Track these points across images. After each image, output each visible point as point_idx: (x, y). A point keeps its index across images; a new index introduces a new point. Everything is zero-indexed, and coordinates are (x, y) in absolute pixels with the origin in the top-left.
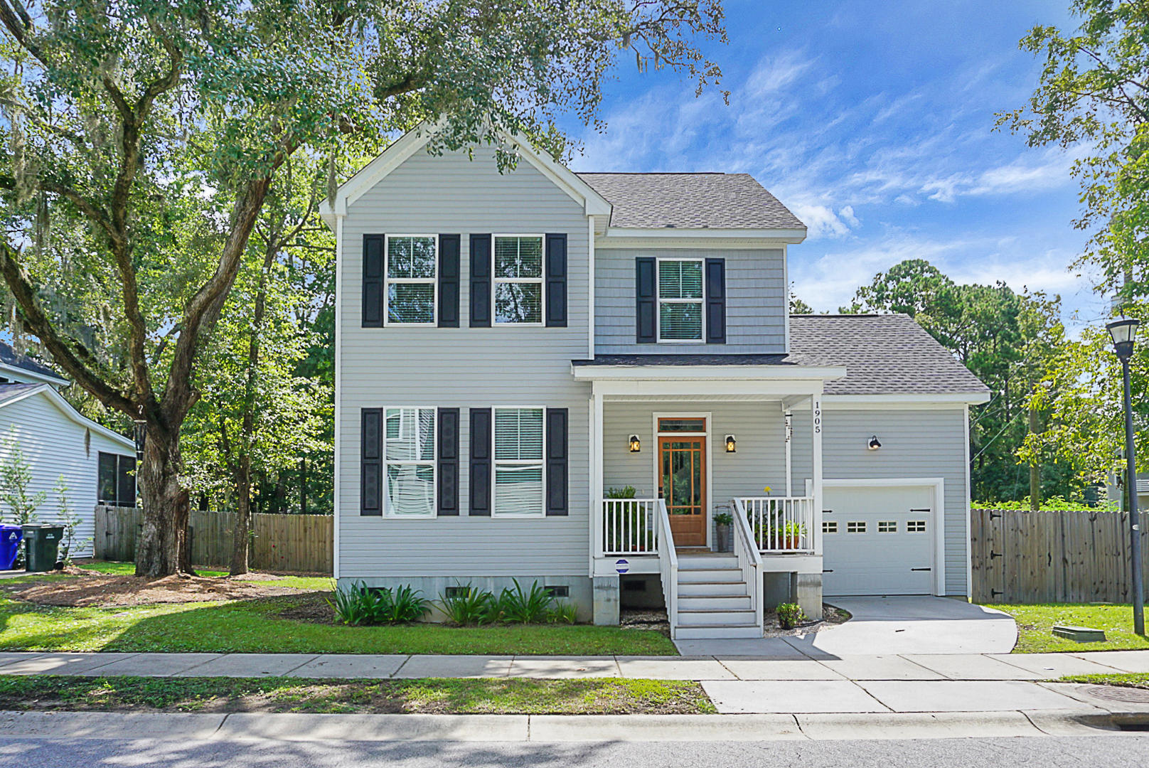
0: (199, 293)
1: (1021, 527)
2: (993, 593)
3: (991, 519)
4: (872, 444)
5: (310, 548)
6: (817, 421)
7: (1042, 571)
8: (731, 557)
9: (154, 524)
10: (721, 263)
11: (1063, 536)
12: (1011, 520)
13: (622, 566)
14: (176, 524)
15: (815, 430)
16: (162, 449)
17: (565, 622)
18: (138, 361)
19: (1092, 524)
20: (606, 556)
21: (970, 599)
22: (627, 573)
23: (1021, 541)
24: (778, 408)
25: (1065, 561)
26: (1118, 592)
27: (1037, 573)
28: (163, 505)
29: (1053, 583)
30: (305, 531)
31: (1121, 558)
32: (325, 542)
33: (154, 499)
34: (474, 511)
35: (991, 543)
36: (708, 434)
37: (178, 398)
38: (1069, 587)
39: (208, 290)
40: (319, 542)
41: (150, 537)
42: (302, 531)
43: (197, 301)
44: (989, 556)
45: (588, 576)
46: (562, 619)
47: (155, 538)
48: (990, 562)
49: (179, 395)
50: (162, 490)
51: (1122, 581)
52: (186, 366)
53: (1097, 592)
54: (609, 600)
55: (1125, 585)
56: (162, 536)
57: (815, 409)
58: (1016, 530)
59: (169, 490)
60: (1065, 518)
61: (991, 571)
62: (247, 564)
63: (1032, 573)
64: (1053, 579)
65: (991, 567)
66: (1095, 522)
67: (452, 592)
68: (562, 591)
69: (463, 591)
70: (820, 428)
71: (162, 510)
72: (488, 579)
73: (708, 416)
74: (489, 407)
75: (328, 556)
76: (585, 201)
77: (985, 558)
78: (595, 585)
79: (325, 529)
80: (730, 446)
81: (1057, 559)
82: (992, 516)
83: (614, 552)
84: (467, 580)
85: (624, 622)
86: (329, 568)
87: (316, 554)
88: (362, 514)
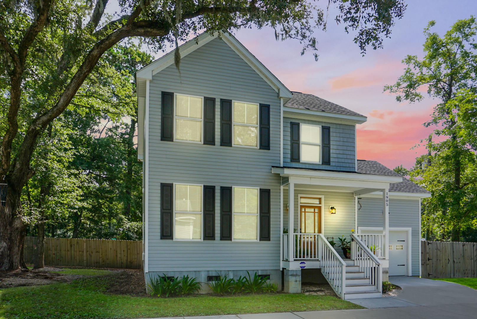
0: (42, 116)
1: (439, 248)
2: (429, 275)
3: (428, 245)
5: (74, 255)
6: (387, 201)
7: (446, 266)
8: (349, 260)
9: (5, 242)
10: (328, 128)
11: (453, 252)
12: (435, 245)
13: (303, 265)
14: (19, 242)
15: (386, 205)
16: (12, 201)
17: (272, 292)
18: (8, 149)
19: (463, 247)
20: (295, 260)
21: (420, 277)
22: (305, 268)
23: (439, 254)
24: (352, 195)
25: (454, 261)
26: (472, 273)
27: (444, 266)
28: (11, 231)
29: (450, 270)
30: (71, 246)
31: (473, 260)
32: (83, 252)
33: (6, 228)
34: (223, 238)
35: (428, 254)
36: (322, 205)
37: (22, 173)
38: (455, 272)
39: (50, 114)
40: (80, 251)
41: (2, 249)
42: (69, 246)
43: (41, 120)
44: (427, 259)
45: (279, 270)
47: (6, 250)
48: (428, 262)
49: (23, 171)
50: (11, 223)
51: (473, 269)
52: (28, 156)
53: (465, 274)
54: (296, 281)
55: (474, 271)
56: (10, 248)
57: (386, 196)
58: (437, 249)
59: (16, 223)
60: (454, 245)
61: (428, 266)
62: (43, 263)
63: (442, 267)
64: (449, 268)
65: (428, 264)
66: (464, 246)
67: (210, 278)
68: (267, 277)
69: (217, 278)
70: (388, 204)
71: (11, 234)
72: (230, 272)
73: (322, 197)
74: (230, 186)
75: (85, 258)
76: (279, 90)
77: (426, 260)
78: (290, 273)
79: (83, 246)
80: (333, 211)
81: (451, 261)
82: (429, 243)
83: (298, 258)
84: (219, 273)
85: (303, 291)
86: (85, 264)
87: (78, 257)
88: (161, 239)
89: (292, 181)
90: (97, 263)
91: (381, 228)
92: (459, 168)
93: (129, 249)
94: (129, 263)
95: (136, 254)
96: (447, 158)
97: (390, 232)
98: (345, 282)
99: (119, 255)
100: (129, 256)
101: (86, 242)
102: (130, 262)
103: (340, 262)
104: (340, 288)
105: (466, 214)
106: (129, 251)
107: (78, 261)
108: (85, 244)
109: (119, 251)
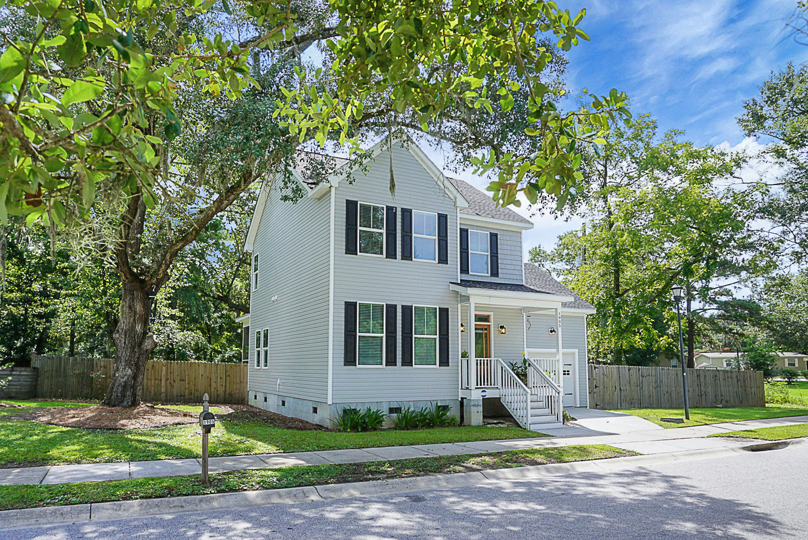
1: (605, 373)
2: (597, 405)
4: (551, 332)
6: (560, 322)
7: (613, 394)
9: (130, 368)
10: (496, 235)
11: (620, 377)
12: (602, 370)
13: (484, 394)
15: (558, 326)
17: (453, 425)
19: (629, 372)
20: (476, 388)
21: (588, 408)
22: (486, 397)
23: (605, 380)
25: (620, 389)
26: (638, 403)
27: (611, 395)
28: (140, 354)
29: (616, 399)
31: (639, 387)
34: (404, 363)
35: (595, 381)
36: (492, 323)
38: (622, 401)
40: (156, 380)
41: (126, 377)
44: (595, 387)
45: (458, 399)
46: (451, 424)
47: (130, 379)
48: (595, 390)
51: (639, 398)
53: (631, 403)
54: (478, 412)
55: (640, 400)
57: (558, 316)
58: (603, 374)
60: (620, 369)
61: (596, 394)
63: (609, 395)
64: (616, 397)
68: (446, 408)
69: (398, 410)
72: (412, 403)
73: (491, 314)
74: (411, 305)
75: (163, 390)
76: (455, 199)
77: (593, 388)
78: (472, 404)
79: (161, 371)
80: (503, 331)
81: (618, 388)
82: (595, 368)
83: (479, 386)
84: (400, 403)
85: (485, 424)
86: (164, 398)
87: (153, 389)
88: (345, 365)
89: (473, 300)
90: (181, 396)
91: (555, 350)
92: (618, 270)
93: (229, 376)
94: (227, 396)
95: (238, 381)
96: (607, 259)
97: (563, 354)
98: (530, 412)
99: (213, 385)
100: (228, 385)
101: (166, 365)
102: (229, 394)
103: (524, 389)
104: (525, 418)
105: (627, 329)
106: (228, 378)
107: (153, 393)
108: (164, 368)
109: (213, 380)
